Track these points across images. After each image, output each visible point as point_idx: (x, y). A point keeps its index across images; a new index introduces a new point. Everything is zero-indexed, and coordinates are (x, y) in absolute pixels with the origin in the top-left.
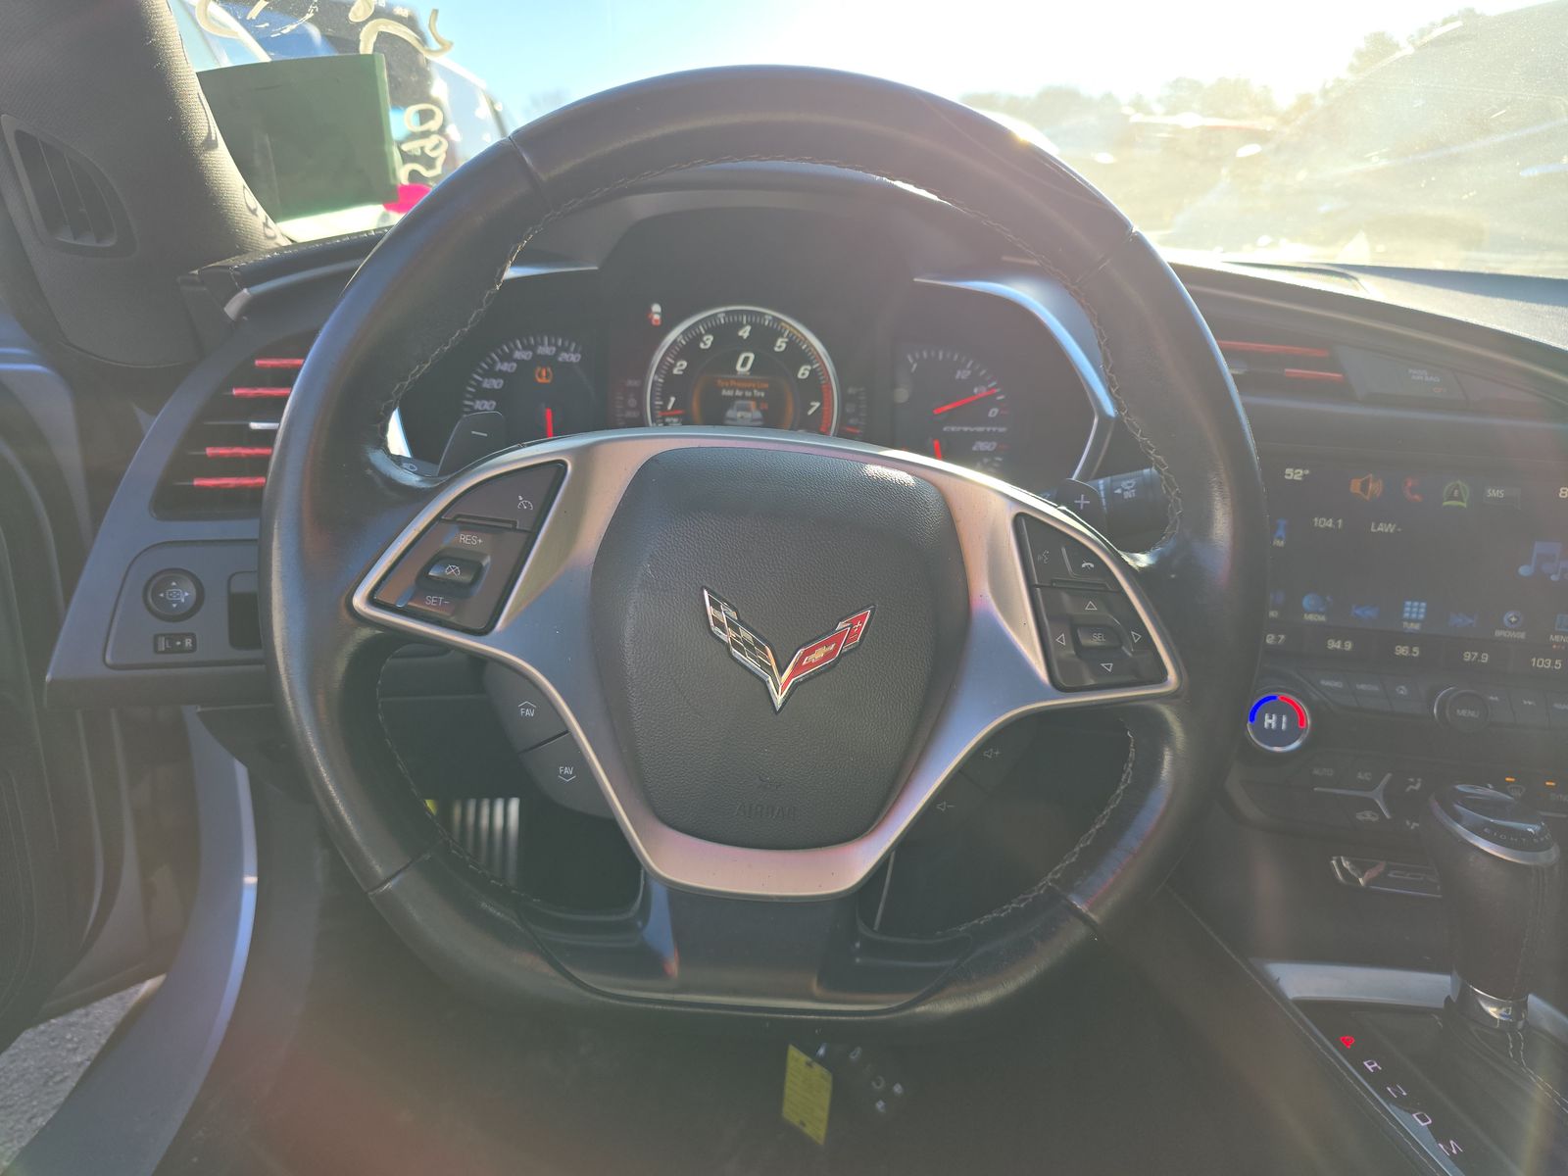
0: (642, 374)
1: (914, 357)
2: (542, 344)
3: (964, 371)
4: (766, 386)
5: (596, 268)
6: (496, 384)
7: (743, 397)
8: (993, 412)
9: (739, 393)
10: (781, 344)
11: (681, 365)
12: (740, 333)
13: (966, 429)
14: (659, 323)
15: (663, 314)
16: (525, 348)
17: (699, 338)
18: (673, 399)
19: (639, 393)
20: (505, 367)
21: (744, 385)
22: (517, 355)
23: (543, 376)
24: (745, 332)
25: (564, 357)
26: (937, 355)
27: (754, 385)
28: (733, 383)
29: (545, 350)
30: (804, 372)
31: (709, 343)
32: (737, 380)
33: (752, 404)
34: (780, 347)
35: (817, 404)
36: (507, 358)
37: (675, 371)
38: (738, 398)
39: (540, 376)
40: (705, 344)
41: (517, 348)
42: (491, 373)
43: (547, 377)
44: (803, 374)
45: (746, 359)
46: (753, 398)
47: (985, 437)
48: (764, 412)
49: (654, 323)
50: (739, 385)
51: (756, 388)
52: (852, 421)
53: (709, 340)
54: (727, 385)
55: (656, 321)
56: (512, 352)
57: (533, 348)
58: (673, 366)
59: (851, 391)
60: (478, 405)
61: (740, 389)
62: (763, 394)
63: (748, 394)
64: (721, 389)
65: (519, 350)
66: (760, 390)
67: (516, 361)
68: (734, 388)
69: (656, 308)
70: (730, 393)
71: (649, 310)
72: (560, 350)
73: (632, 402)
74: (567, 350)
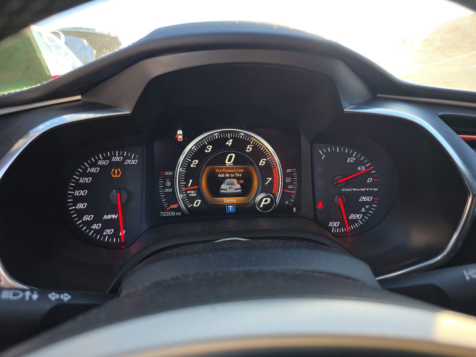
0: (173, 169)
1: (323, 151)
2: (115, 156)
3: (352, 158)
4: (242, 171)
5: (129, 112)
6: (88, 180)
7: (230, 177)
8: (370, 180)
9: (227, 175)
10: (249, 148)
11: (195, 162)
12: (227, 143)
13: (355, 190)
14: (182, 140)
15: (184, 135)
16: (104, 159)
17: (204, 147)
18: (191, 181)
19: (172, 179)
20: (93, 170)
21: (231, 171)
22: (100, 163)
23: (116, 174)
24: (229, 143)
25: (128, 162)
26: (336, 150)
27: (235, 171)
28: (224, 170)
29: (117, 159)
30: (262, 162)
31: (210, 149)
32: (226, 169)
33: (235, 181)
34: (249, 149)
35: (271, 179)
36: (94, 165)
37: (192, 166)
38: (227, 178)
39: (114, 174)
40: (208, 150)
41: (100, 159)
42: (85, 174)
43: (118, 174)
44: (262, 163)
45: (231, 157)
46: (235, 178)
47: (366, 194)
48: (241, 184)
49: (179, 140)
50: (227, 171)
51: (237, 172)
52: (290, 187)
53: (210, 148)
54: (221, 171)
55: (180, 139)
56: (97, 161)
57: (110, 158)
58: (191, 163)
59: (288, 171)
60: (77, 193)
61: (228, 173)
62: (240, 175)
63: (233, 175)
64: (218, 174)
65: (101, 160)
66: (239, 173)
67: (99, 166)
68: (225, 173)
69: (180, 132)
70: (222, 176)
71: (176, 133)
72: (125, 158)
73: (168, 184)
74: (130, 158)
